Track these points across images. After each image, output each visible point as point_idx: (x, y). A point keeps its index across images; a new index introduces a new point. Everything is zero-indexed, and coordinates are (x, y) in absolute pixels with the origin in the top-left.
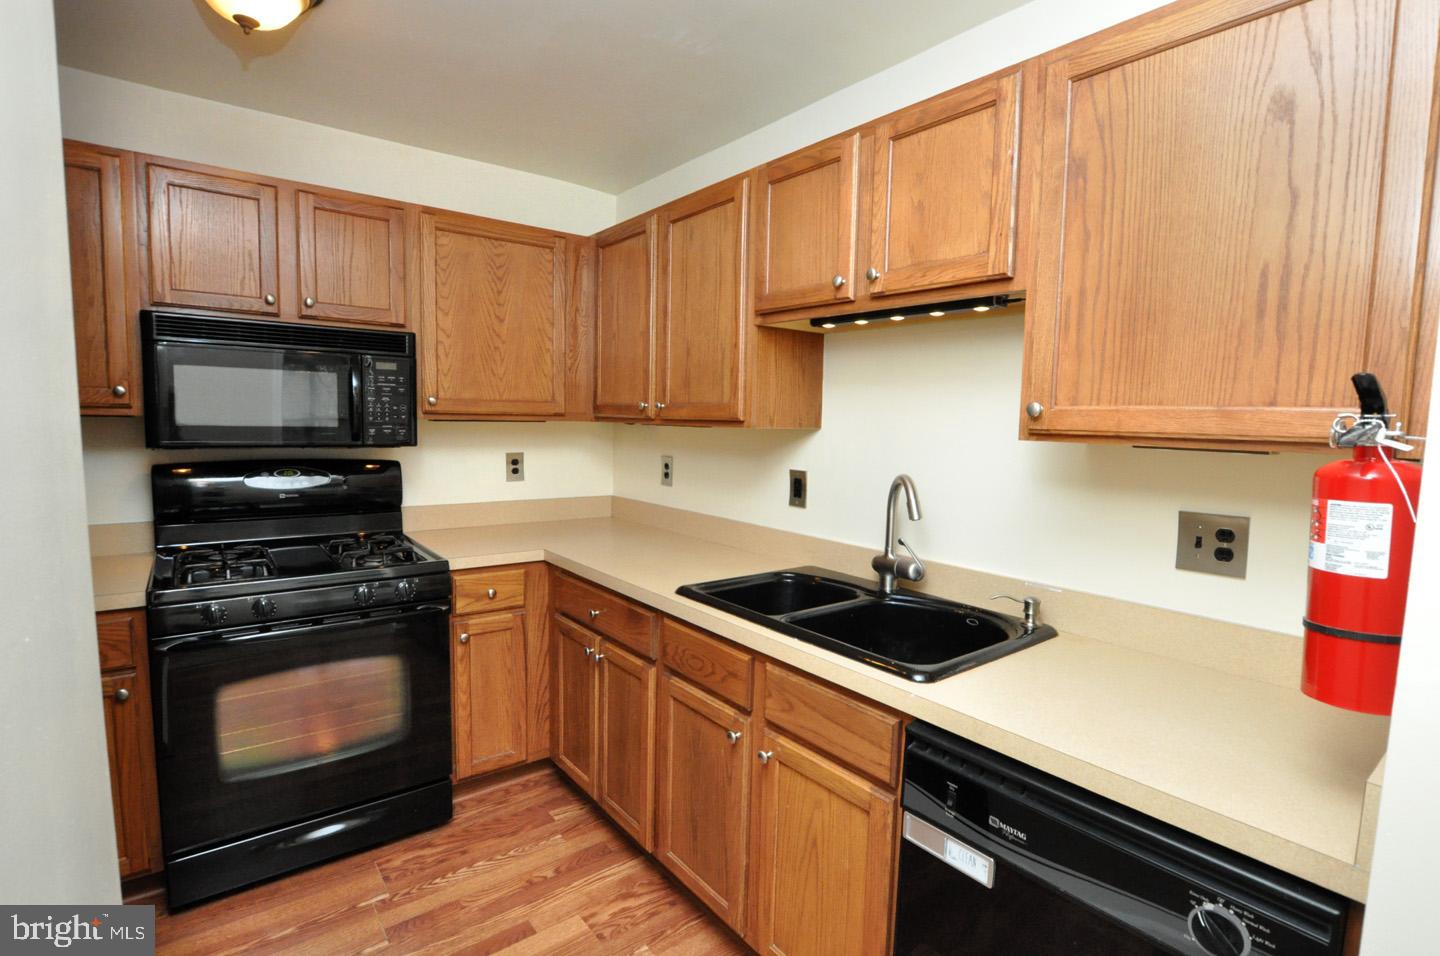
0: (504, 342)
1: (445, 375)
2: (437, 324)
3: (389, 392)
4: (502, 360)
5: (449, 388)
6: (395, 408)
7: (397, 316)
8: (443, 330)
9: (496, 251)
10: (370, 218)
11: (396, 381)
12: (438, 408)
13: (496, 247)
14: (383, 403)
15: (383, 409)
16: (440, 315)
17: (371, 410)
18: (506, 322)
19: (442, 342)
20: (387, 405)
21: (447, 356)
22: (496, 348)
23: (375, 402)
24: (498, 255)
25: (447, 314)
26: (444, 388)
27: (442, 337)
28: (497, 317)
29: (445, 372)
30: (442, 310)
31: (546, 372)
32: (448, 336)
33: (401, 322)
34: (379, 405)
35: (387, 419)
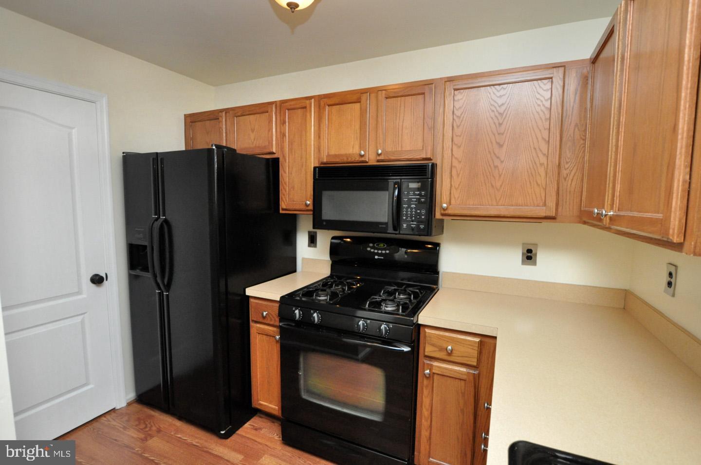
0: (502, 162)
1: (456, 189)
2: (452, 154)
3: (415, 201)
4: (500, 176)
5: (458, 197)
6: (419, 211)
7: (426, 153)
8: (456, 158)
9: (498, 94)
10: (414, 95)
11: (420, 195)
12: (449, 212)
13: (498, 91)
14: (412, 209)
15: (411, 212)
16: (455, 148)
17: (405, 212)
18: (505, 147)
19: (455, 167)
20: (414, 210)
21: (458, 175)
22: (496, 167)
23: (407, 208)
24: (501, 96)
25: (459, 147)
26: (455, 198)
27: (455, 163)
28: (498, 143)
29: (457, 186)
30: (456, 145)
31: (539, 182)
32: (460, 162)
33: (429, 156)
34: (409, 210)
35: (413, 218)
